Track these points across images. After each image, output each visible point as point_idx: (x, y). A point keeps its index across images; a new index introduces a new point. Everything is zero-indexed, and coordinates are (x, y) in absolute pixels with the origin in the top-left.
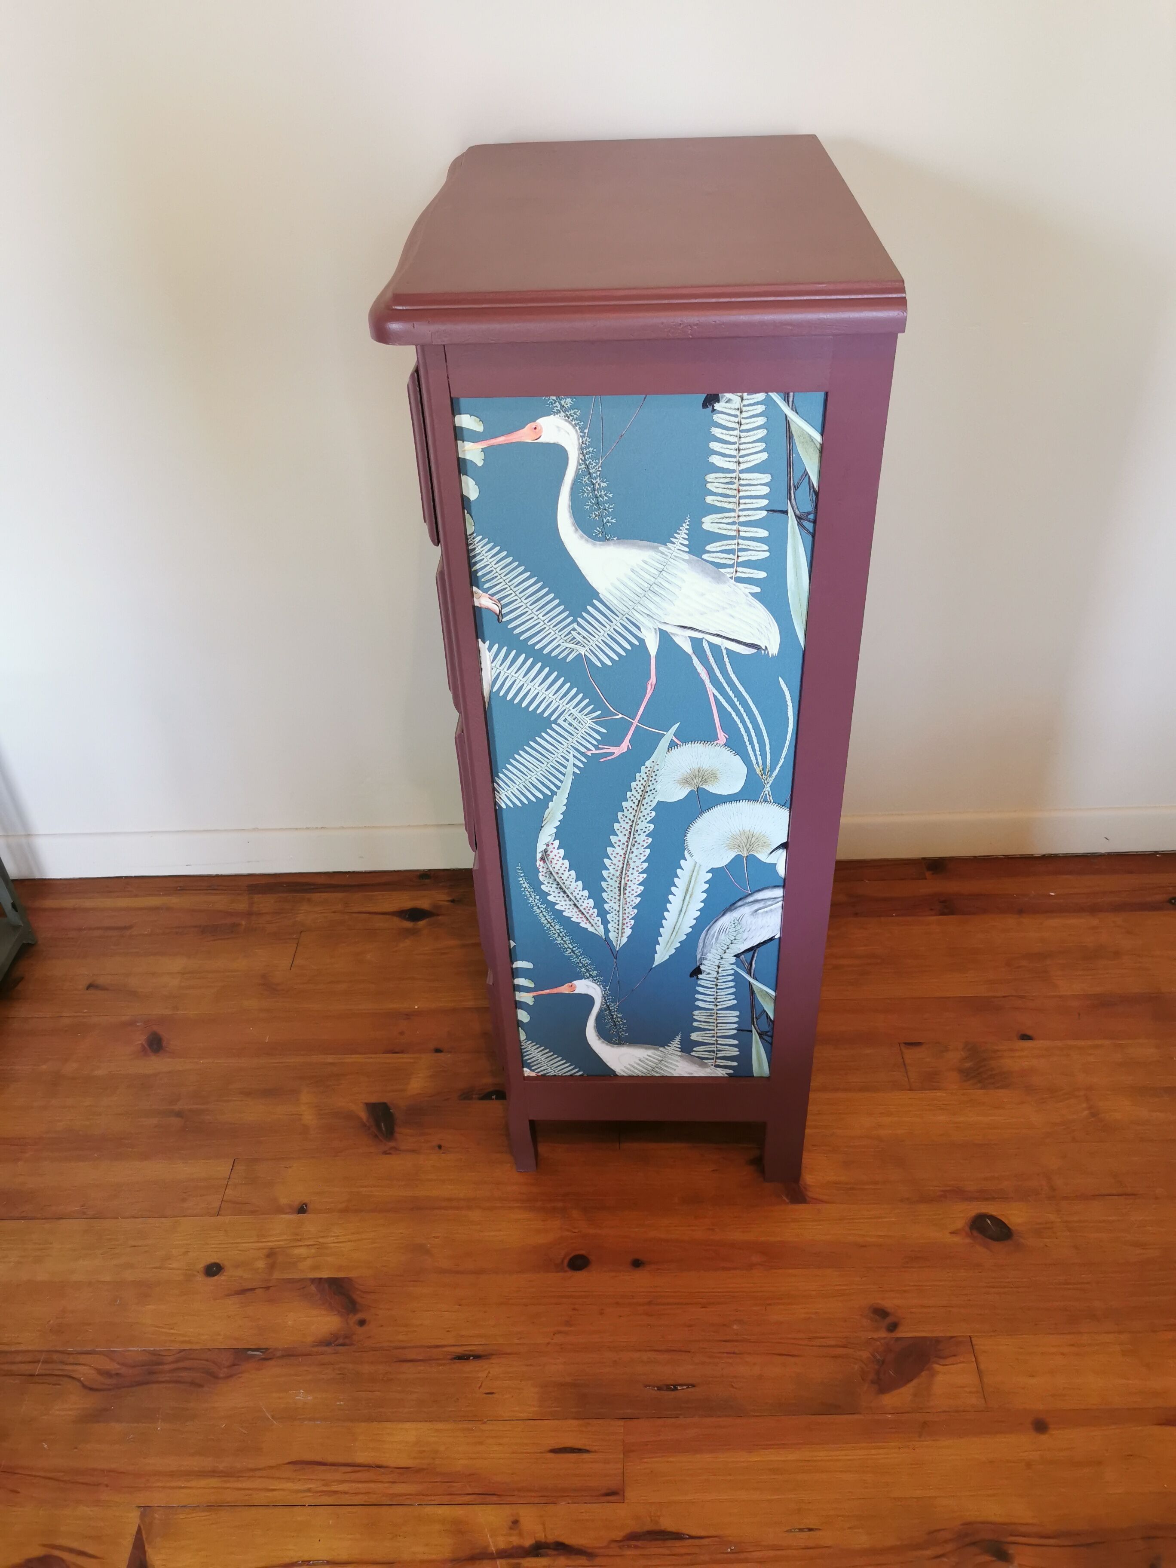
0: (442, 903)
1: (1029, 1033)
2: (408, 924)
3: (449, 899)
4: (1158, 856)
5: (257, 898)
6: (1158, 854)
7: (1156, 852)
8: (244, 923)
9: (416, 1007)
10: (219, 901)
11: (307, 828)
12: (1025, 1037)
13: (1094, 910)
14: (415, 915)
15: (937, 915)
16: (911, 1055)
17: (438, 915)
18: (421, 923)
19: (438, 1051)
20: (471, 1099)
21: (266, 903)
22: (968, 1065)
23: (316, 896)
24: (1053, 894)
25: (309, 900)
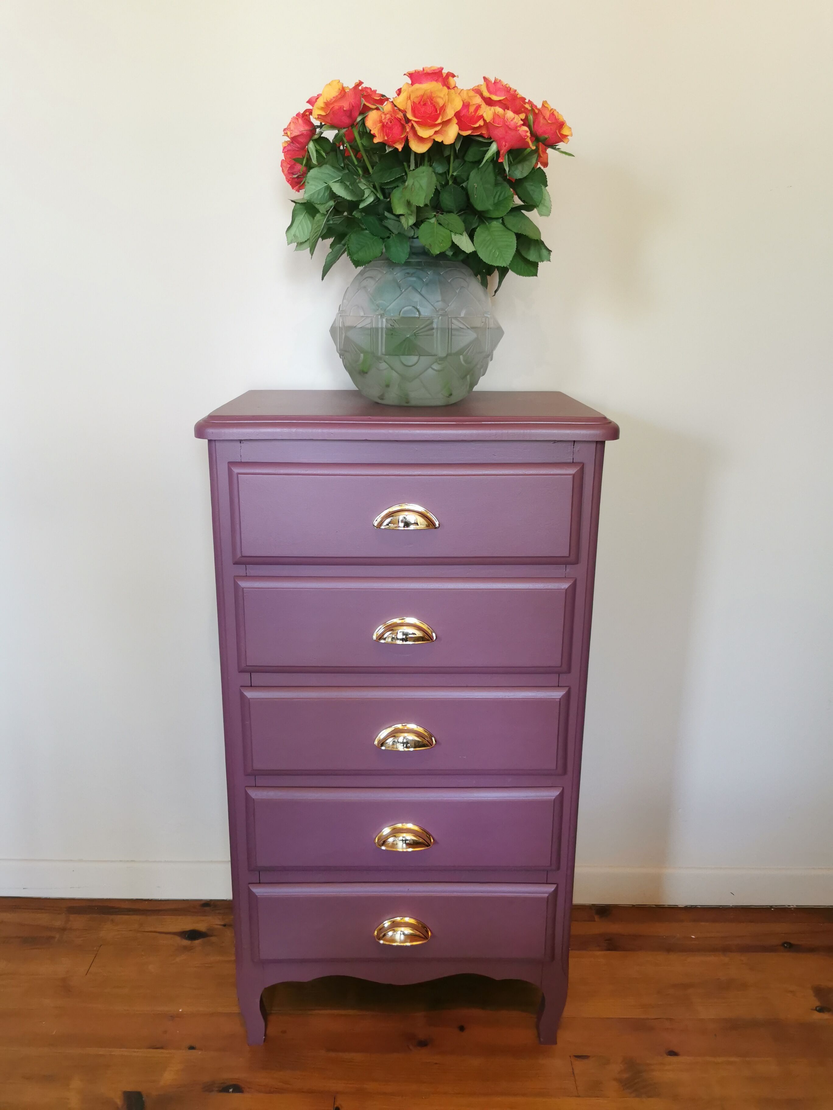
0: (216, 926)
1: (676, 1050)
2: (186, 942)
3: (223, 924)
4: (772, 909)
5: (72, 917)
6: (773, 908)
7: (771, 907)
8: (57, 936)
9: (180, 1010)
10: (43, 919)
11: (121, 861)
12: (673, 1053)
13: (725, 950)
14: (193, 935)
15: (602, 950)
16: (579, 1066)
17: (212, 936)
18: (197, 942)
19: (192, 1048)
20: (212, 1091)
21: (78, 922)
22: (625, 1076)
23: (118, 918)
24: (693, 937)
25: (112, 921)
